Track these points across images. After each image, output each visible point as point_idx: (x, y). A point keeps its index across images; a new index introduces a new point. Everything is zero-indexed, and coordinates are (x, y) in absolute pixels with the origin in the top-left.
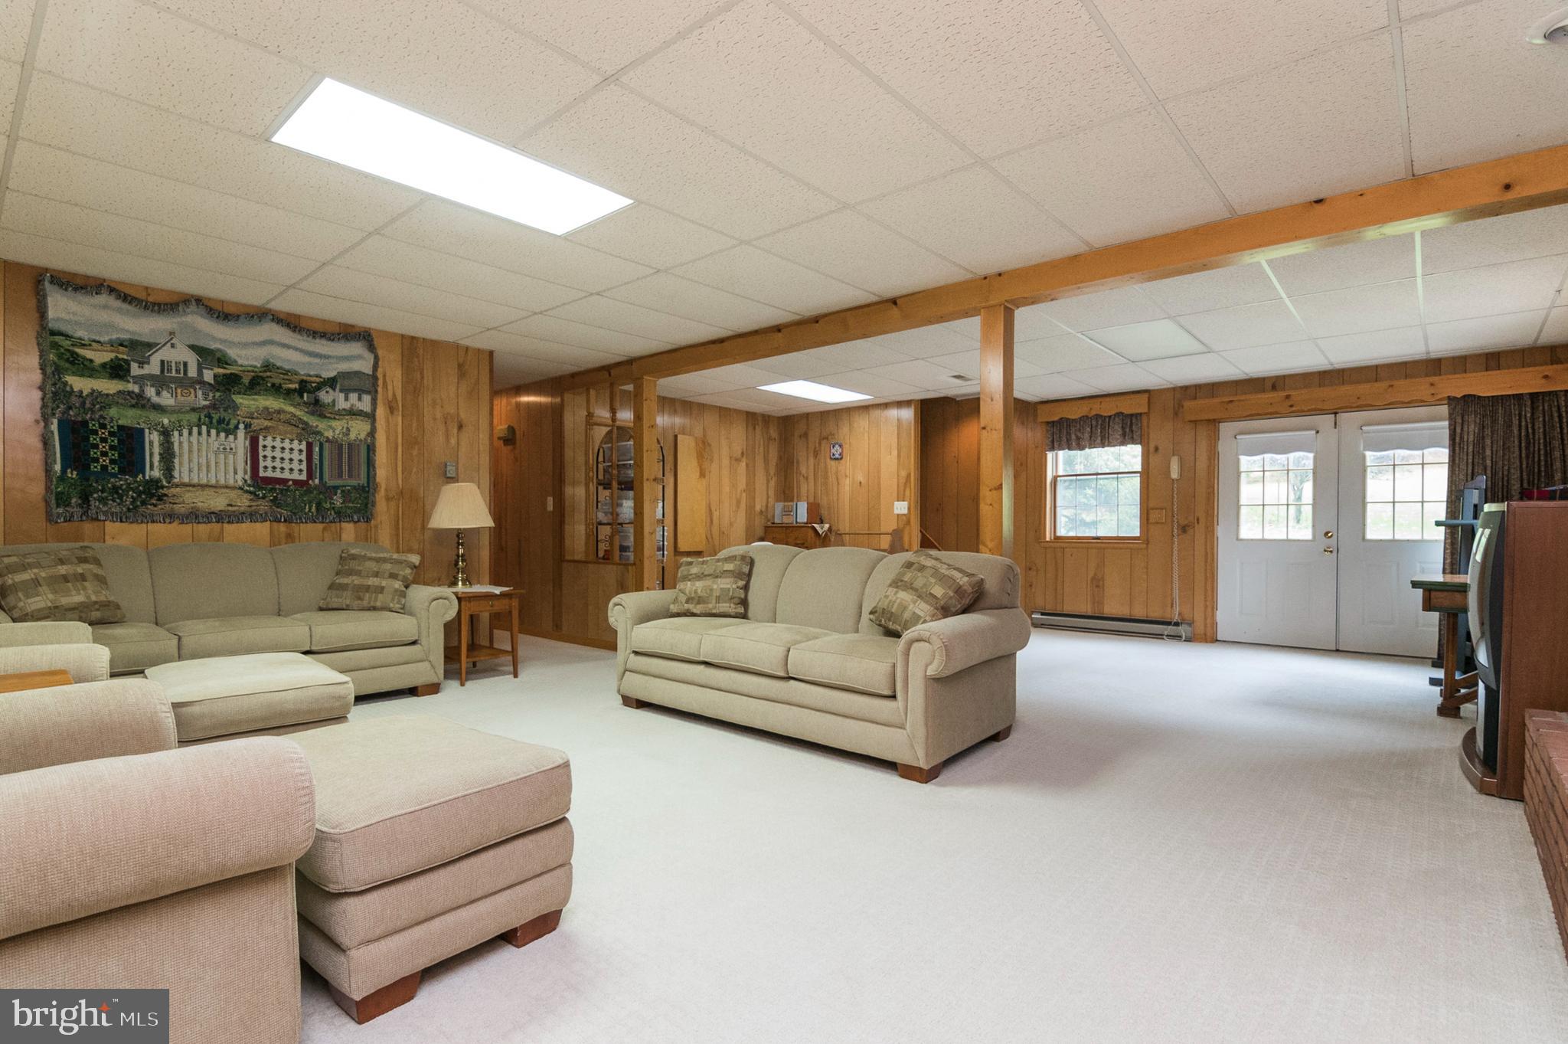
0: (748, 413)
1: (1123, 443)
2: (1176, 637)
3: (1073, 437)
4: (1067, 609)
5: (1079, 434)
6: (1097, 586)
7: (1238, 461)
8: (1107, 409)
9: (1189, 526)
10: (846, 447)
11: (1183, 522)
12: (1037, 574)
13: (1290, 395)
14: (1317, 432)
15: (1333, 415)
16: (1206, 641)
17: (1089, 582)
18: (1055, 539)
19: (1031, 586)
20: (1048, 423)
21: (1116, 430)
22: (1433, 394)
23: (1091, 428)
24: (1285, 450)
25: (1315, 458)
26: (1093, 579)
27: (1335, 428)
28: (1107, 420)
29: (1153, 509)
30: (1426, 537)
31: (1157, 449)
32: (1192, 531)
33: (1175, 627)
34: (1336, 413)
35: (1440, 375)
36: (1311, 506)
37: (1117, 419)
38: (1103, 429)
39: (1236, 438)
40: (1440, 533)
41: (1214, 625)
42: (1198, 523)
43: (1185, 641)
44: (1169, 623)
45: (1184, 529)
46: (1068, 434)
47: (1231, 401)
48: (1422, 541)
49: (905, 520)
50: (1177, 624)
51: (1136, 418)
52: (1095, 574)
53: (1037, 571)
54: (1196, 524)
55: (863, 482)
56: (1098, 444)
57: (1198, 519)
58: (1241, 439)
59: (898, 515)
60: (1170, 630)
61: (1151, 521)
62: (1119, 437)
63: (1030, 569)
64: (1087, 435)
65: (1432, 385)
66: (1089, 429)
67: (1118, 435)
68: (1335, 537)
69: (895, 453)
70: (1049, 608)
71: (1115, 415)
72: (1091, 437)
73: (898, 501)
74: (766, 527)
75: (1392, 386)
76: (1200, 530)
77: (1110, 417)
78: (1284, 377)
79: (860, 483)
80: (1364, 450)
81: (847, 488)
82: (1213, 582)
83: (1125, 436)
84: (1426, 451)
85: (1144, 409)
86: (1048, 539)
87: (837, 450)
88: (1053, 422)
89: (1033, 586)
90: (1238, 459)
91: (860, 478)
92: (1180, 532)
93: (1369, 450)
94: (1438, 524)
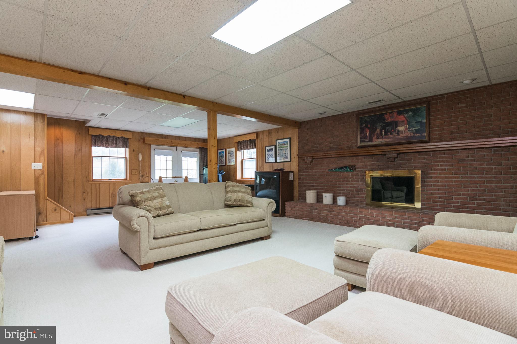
4: (101, 206)
6: (113, 197)
7: (155, 157)
8: (118, 135)
9: (144, 175)
11: (142, 174)
12: (88, 194)
14: (173, 151)
15: (176, 147)
17: (110, 196)
19: (85, 199)
20: (93, 135)
21: (121, 143)
22: (198, 146)
23: (112, 140)
24: (166, 155)
26: (112, 194)
27: (176, 151)
28: (118, 138)
29: (133, 170)
30: (193, 178)
31: (134, 150)
32: (144, 177)
37: (121, 138)
38: (116, 141)
39: (154, 150)
42: (146, 174)
45: (142, 176)
46: (102, 141)
51: (127, 139)
53: (88, 193)
55: (5, 151)
56: (114, 146)
57: (146, 173)
58: (156, 150)
59: (35, 170)
61: (133, 173)
62: (122, 145)
63: (84, 193)
65: (198, 144)
67: (121, 144)
69: (33, 138)
70: (93, 207)
71: (120, 137)
73: (35, 163)
75: (191, 143)
78: (167, 135)
79: (3, 151)
80: (182, 157)
84: (195, 159)
85: (130, 137)
88: (96, 135)
89: (86, 199)
91: (4, 149)
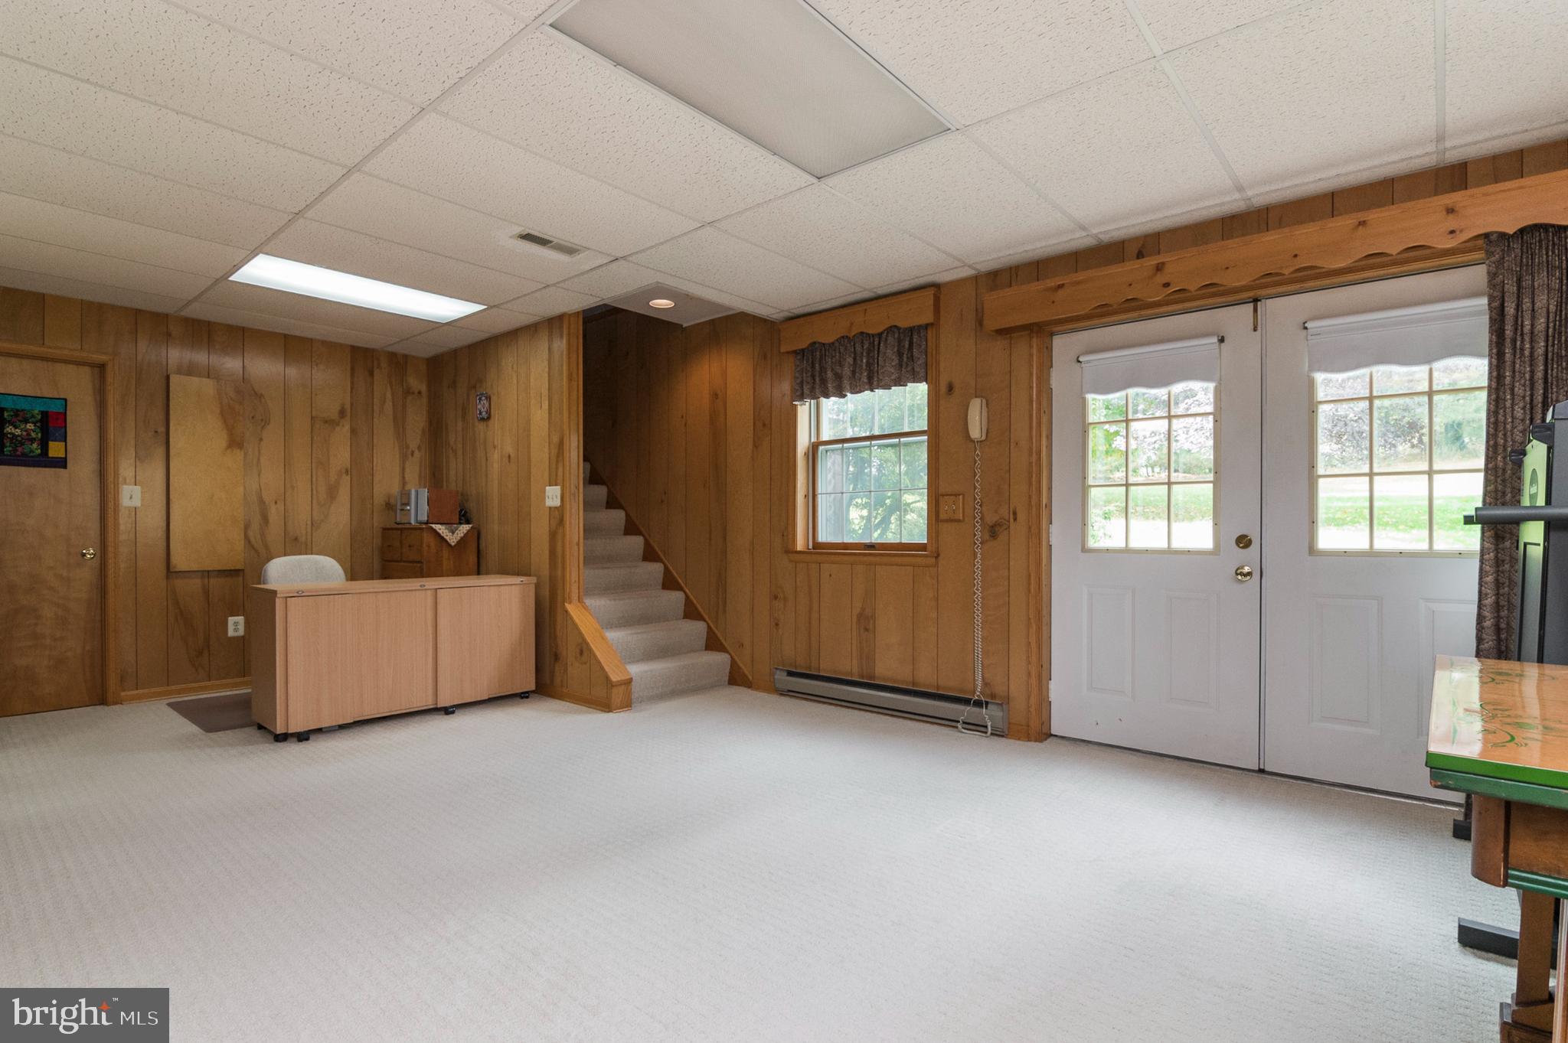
0: (354, 350)
1: (900, 382)
2: (978, 727)
3: (830, 374)
5: (838, 369)
6: (867, 630)
7: (1083, 404)
8: (875, 322)
9: (1000, 525)
10: (494, 398)
11: (991, 519)
12: (786, 605)
13: (1163, 264)
14: (1222, 340)
15: (1251, 305)
16: (1028, 738)
17: (855, 621)
18: (814, 548)
19: (777, 625)
20: (795, 352)
22: (1452, 232)
23: (855, 359)
24: (1163, 380)
25: (1218, 393)
26: (860, 616)
27: (1255, 329)
28: (877, 339)
29: (945, 495)
30: (1440, 547)
31: (950, 388)
32: (1006, 532)
33: (976, 710)
34: (1256, 300)
35: (1466, 188)
36: (1211, 486)
37: (890, 339)
38: (870, 357)
39: (1077, 359)
40: (1472, 539)
41: (1045, 705)
42: (1015, 519)
43: (992, 734)
44: (966, 702)
45: (994, 531)
46: (823, 370)
47: (1061, 286)
48: (1431, 554)
49: (558, 516)
50: (978, 704)
51: (918, 335)
52: (863, 609)
53: (785, 600)
54: (1012, 520)
55: (512, 455)
57: (1015, 514)
58: (1088, 362)
59: (550, 508)
60: (965, 712)
61: (943, 516)
62: (892, 370)
63: (776, 597)
64: (847, 371)
65: (1450, 211)
66: (850, 360)
67: (891, 367)
68: (1255, 546)
69: (546, 406)
70: (798, 664)
71: (886, 331)
72: (854, 372)
73: (550, 486)
74: (384, 529)
75: (1362, 223)
76: (1018, 530)
77: (880, 335)
78: (1158, 235)
79: (509, 456)
80: (1312, 369)
81: (496, 465)
82: (1039, 629)
83: (902, 367)
84: (1438, 365)
85: (927, 318)
86: (799, 548)
87: (483, 405)
88: (803, 350)
89: (780, 625)
90: (1084, 401)
91: (509, 449)
92: (987, 536)
93: (1319, 370)
94: (1468, 520)
